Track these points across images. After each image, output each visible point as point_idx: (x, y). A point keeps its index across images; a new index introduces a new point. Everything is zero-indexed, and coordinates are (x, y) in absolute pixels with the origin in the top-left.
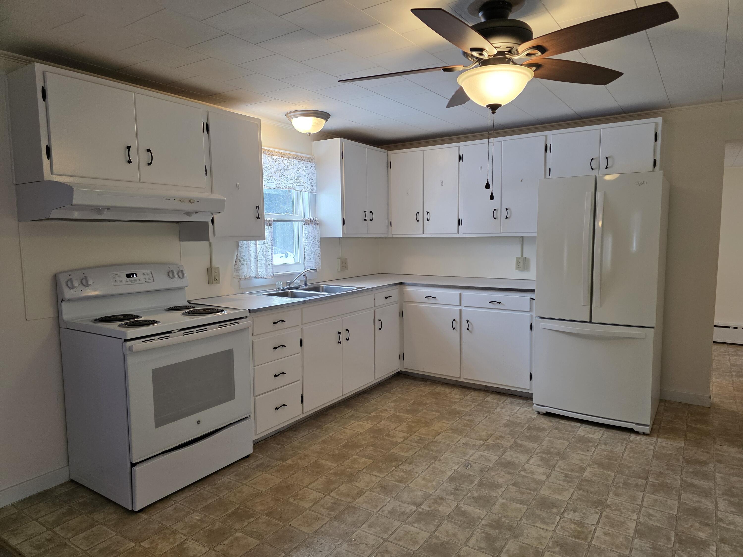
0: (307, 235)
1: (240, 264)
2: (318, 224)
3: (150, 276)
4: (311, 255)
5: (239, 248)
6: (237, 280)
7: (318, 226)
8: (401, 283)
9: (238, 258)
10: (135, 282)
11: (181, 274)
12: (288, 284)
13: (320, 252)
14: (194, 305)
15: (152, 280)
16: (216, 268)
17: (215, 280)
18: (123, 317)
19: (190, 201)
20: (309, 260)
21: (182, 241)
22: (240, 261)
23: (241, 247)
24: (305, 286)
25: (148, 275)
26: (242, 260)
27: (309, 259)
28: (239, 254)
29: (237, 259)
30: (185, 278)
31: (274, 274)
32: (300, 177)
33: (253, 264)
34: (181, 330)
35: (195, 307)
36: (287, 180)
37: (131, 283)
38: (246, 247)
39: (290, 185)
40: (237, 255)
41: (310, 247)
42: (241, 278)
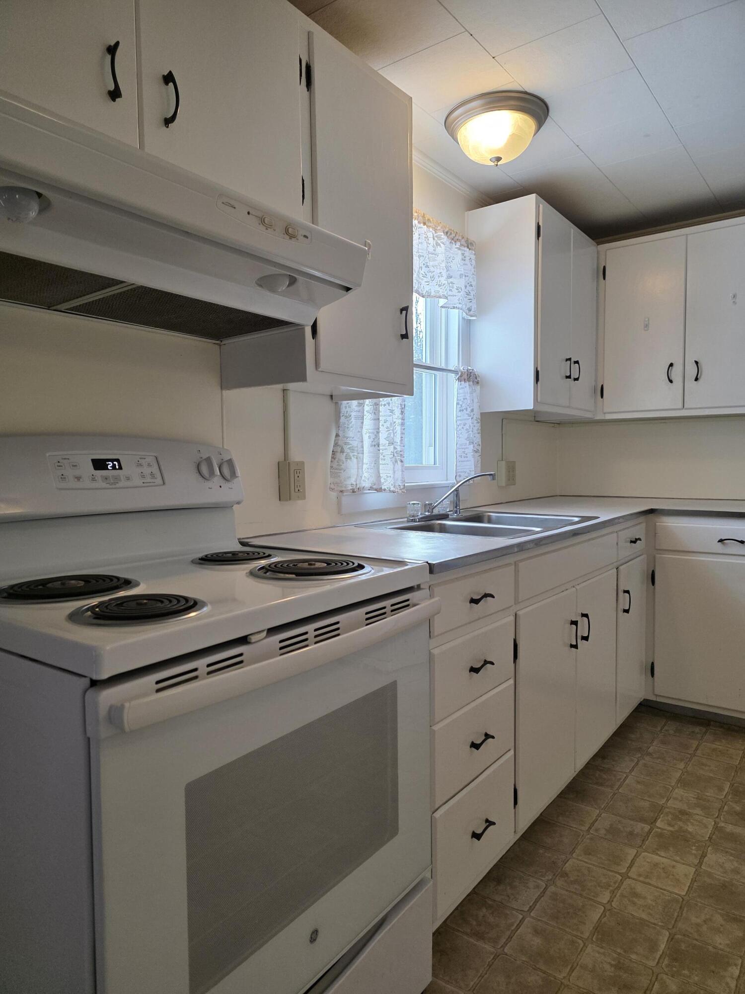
0: (461, 403)
1: (343, 457)
2: (478, 383)
3: (155, 469)
4: (468, 446)
5: (342, 419)
6: (333, 495)
7: (479, 387)
8: (652, 511)
9: (340, 443)
10: (115, 483)
11: (228, 470)
12: (431, 507)
13: (480, 443)
14: (268, 552)
15: (159, 480)
16: (297, 463)
17: (297, 490)
18: (82, 583)
19: (287, 232)
20: (463, 459)
21: (229, 388)
22: (342, 452)
23: (346, 417)
24: (456, 513)
25: (149, 465)
26: (346, 448)
27: (463, 455)
28: (341, 433)
29: (336, 445)
30: (235, 480)
31: (406, 485)
32: (451, 277)
33: (367, 458)
34: (272, 631)
35: (269, 556)
36: (433, 278)
37: (104, 485)
38: (356, 418)
39: (437, 288)
40: (337, 435)
41: (467, 429)
42: (343, 489)
